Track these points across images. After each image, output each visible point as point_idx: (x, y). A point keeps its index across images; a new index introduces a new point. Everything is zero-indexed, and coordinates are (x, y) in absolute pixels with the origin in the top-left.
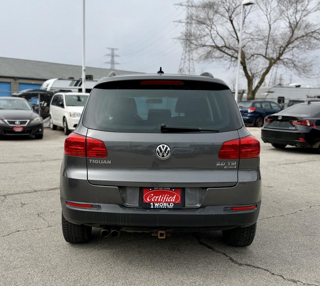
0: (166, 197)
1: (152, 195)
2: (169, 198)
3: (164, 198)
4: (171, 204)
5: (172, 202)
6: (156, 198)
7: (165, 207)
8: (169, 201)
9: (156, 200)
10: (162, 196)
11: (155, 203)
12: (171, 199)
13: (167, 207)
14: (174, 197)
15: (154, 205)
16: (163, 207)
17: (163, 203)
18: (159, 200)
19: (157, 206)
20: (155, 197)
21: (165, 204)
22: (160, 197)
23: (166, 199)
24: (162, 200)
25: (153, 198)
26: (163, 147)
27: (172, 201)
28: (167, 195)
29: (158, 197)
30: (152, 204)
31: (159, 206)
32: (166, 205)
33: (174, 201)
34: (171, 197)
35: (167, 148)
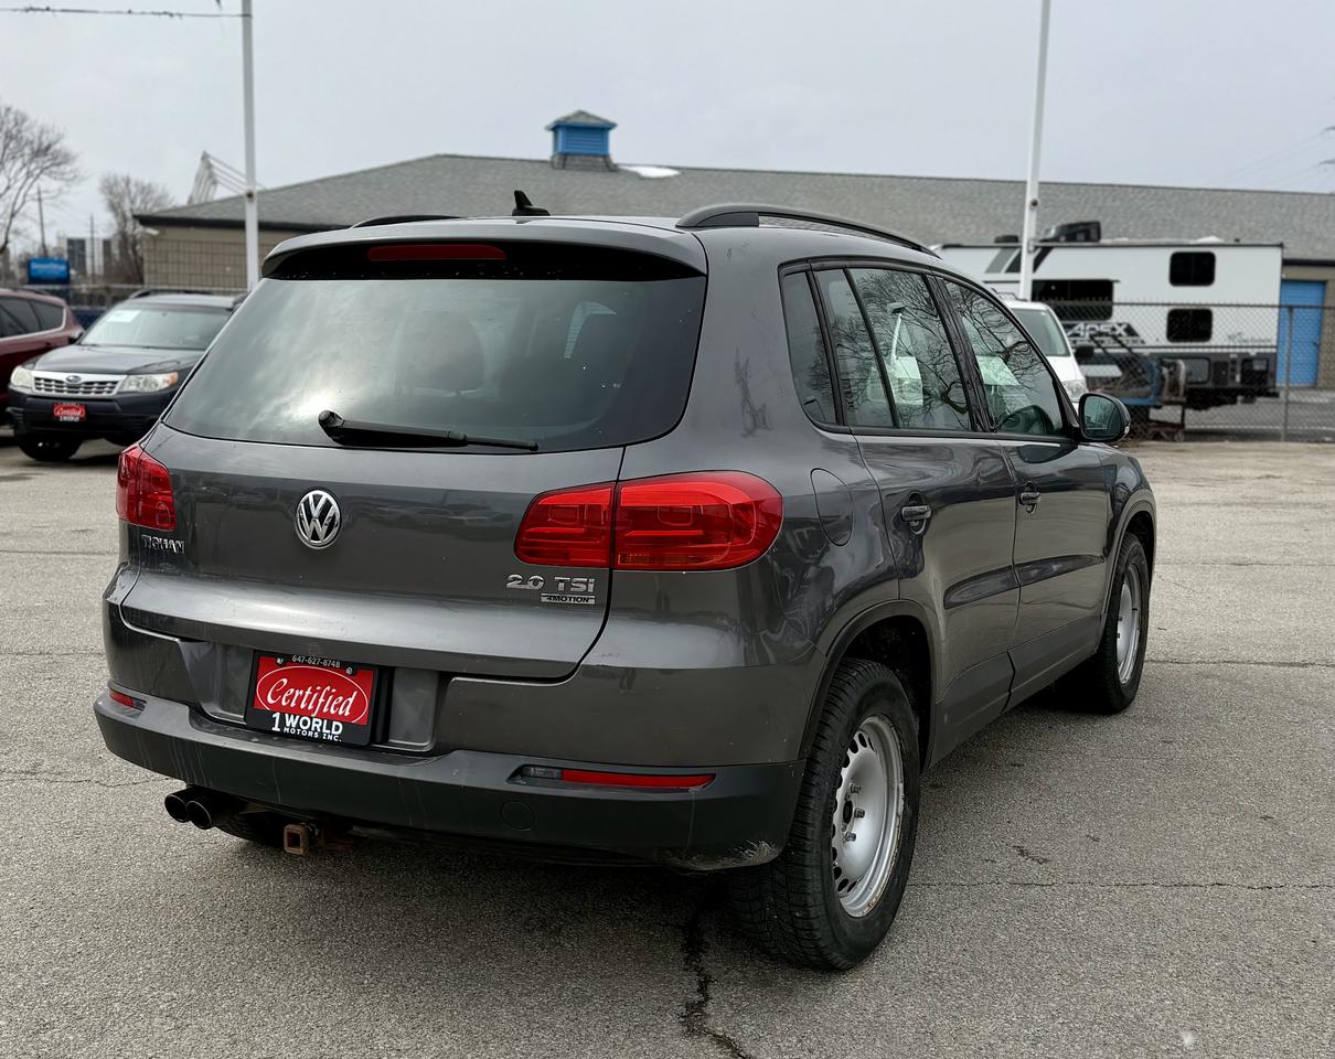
0: (326, 698)
1: (285, 681)
2: (335, 703)
3: (318, 697)
4: (335, 723)
5: (341, 718)
6: (294, 693)
7: (316, 736)
8: (332, 711)
9: (293, 704)
10: (314, 691)
11: (287, 715)
12: (338, 706)
13: (321, 734)
14: (351, 700)
15: (282, 723)
16: (310, 734)
17: (311, 719)
18: (303, 706)
19: (291, 727)
20: (292, 690)
21: (317, 724)
22: (308, 693)
23: (323, 704)
24: (310, 707)
25: (286, 694)
26: (317, 499)
27: (341, 712)
28: (328, 688)
29: (301, 692)
30: (277, 715)
31: (298, 726)
32: (318, 726)
33: (347, 714)
34: (341, 698)
35: (328, 505)
